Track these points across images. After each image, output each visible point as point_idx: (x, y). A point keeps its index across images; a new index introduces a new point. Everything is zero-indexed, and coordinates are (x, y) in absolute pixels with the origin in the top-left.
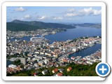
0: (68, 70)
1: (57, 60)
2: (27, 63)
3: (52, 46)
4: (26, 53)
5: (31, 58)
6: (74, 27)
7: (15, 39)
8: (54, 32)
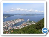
0: (12, 32)
1: (7, 28)
3: (5, 23)
6: (13, 15)
8: (5, 18)
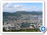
2: (36, 27)
4: (36, 23)
5: (38, 25)
7: (33, 17)
